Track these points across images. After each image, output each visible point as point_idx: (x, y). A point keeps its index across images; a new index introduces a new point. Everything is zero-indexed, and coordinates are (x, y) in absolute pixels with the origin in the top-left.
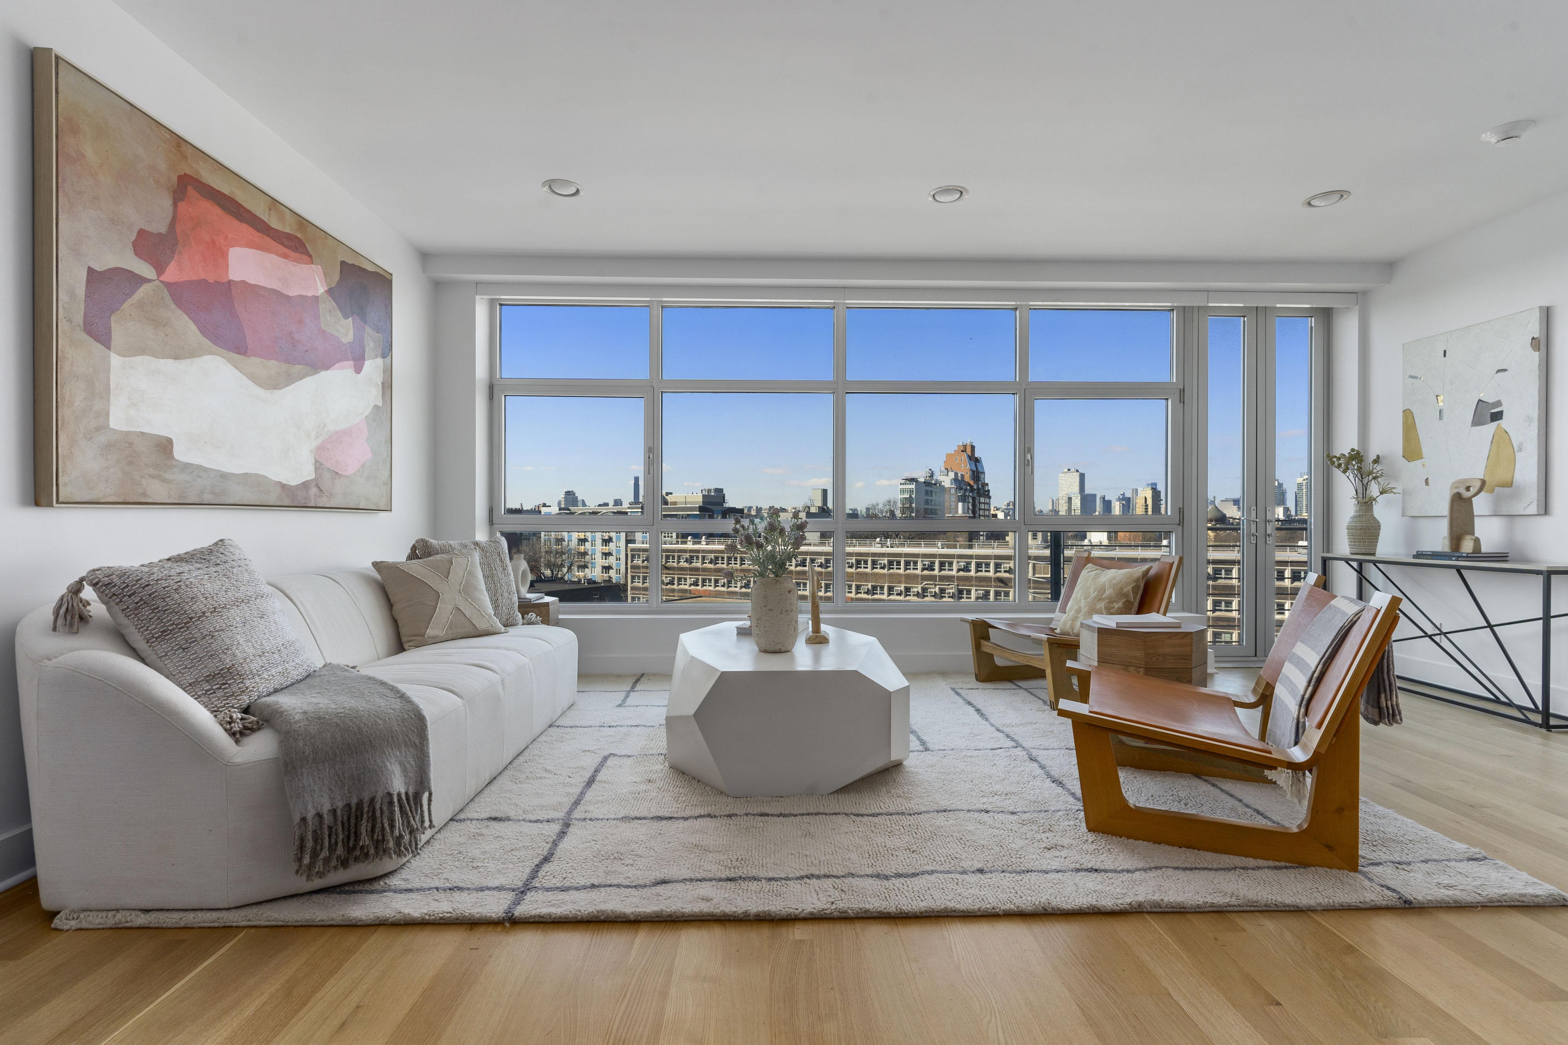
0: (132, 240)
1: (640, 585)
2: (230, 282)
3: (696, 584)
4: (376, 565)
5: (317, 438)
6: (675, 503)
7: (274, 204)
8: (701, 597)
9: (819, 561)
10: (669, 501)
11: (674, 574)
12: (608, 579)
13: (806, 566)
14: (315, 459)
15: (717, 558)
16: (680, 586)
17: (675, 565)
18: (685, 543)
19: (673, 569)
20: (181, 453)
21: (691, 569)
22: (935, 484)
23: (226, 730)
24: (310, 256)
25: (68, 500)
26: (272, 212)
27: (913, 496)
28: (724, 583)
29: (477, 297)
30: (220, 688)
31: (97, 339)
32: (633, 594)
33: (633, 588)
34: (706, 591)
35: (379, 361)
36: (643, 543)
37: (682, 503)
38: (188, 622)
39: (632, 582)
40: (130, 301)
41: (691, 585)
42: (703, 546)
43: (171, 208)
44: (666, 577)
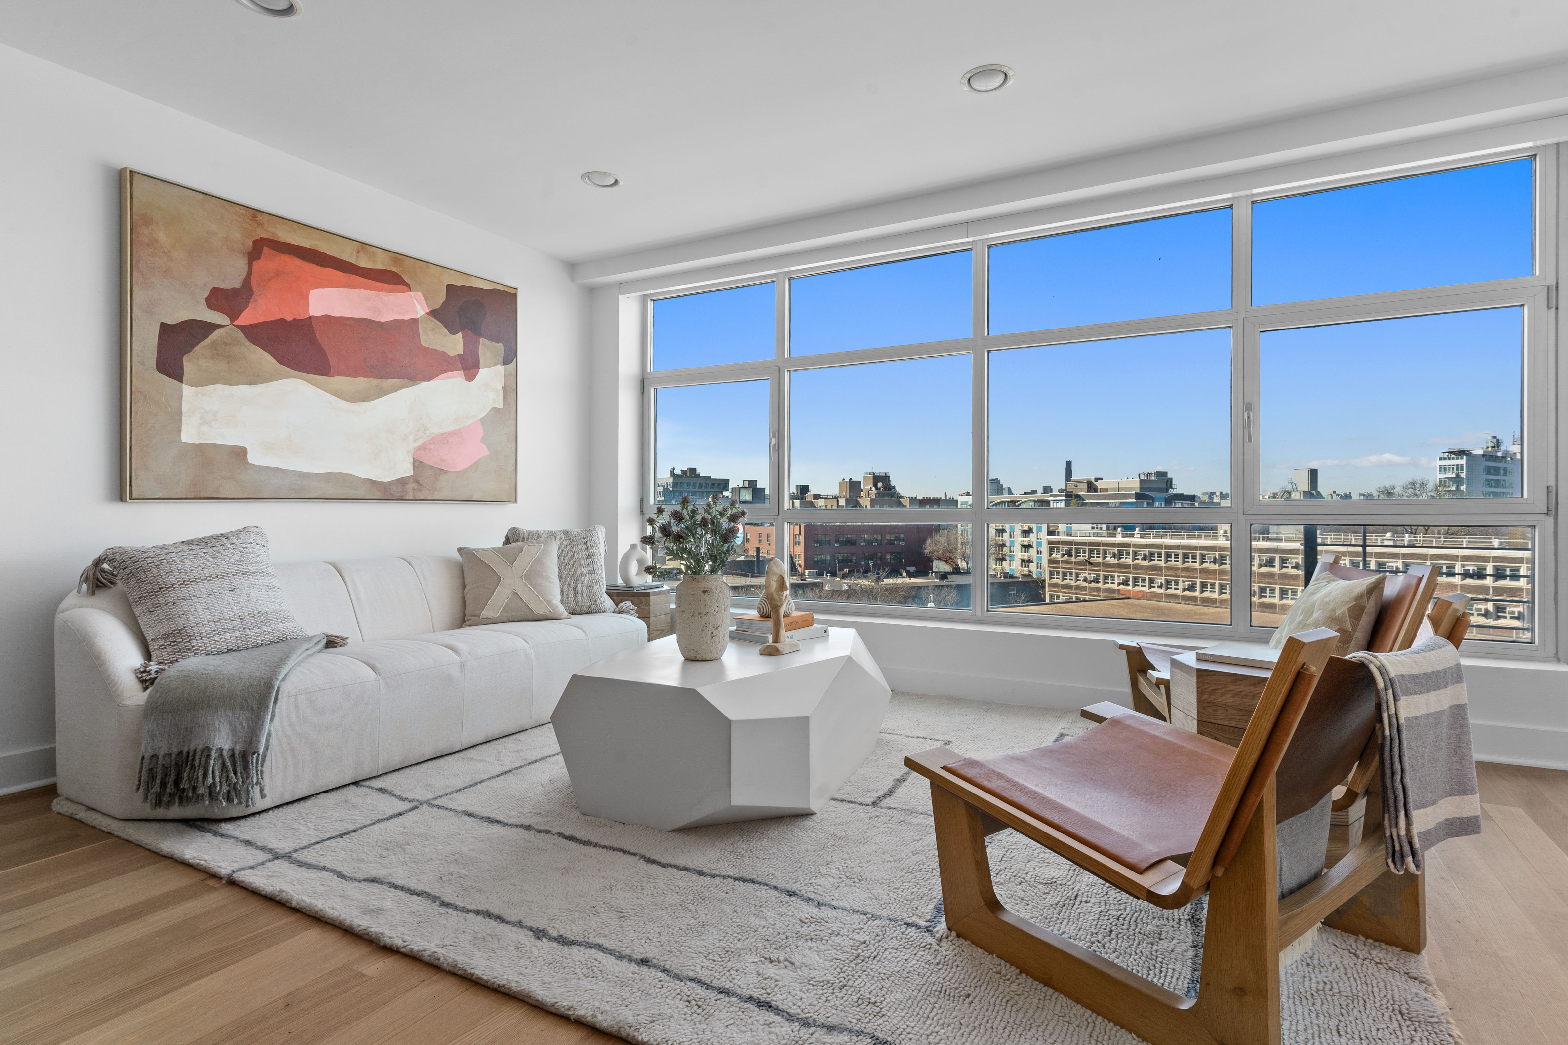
0: (205, 297)
1: (1059, 582)
2: (310, 317)
3: (1125, 583)
4: (460, 550)
5: (415, 440)
6: (1106, 490)
7: (364, 246)
8: (1129, 598)
9: (1294, 561)
10: (1099, 487)
11: (1099, 571)
12: (1027, 573)
13: (1274, 567)
14: (414, 459)
15: (1152, 554)
16: (1106, 585)
17: (1100, 560)
18: (1114, 535)
19: (1098, 564)
20: (252, 459)
21: (1120, 566)
22: (1503, 458)
23: (137, 677)
24: (408, 285)
25: (141, 497)
26: (361, 254)
27: (1463, 475)
28: (1162, 584)
29: (620, 297)
30: (169, 645)
31: (170, 375)
32: (1051, 591)
33: (1051, 585)
34: (1139, 591)
35: (501, 369)
36: (1067, 535)
37: (1114, 489)
38: (158, 591)
39: (1050, 578)
40: (202, 344)
41: (1119, 584)
42: (1136, 539)
43: (246, 268)
44: (1090, 574)
